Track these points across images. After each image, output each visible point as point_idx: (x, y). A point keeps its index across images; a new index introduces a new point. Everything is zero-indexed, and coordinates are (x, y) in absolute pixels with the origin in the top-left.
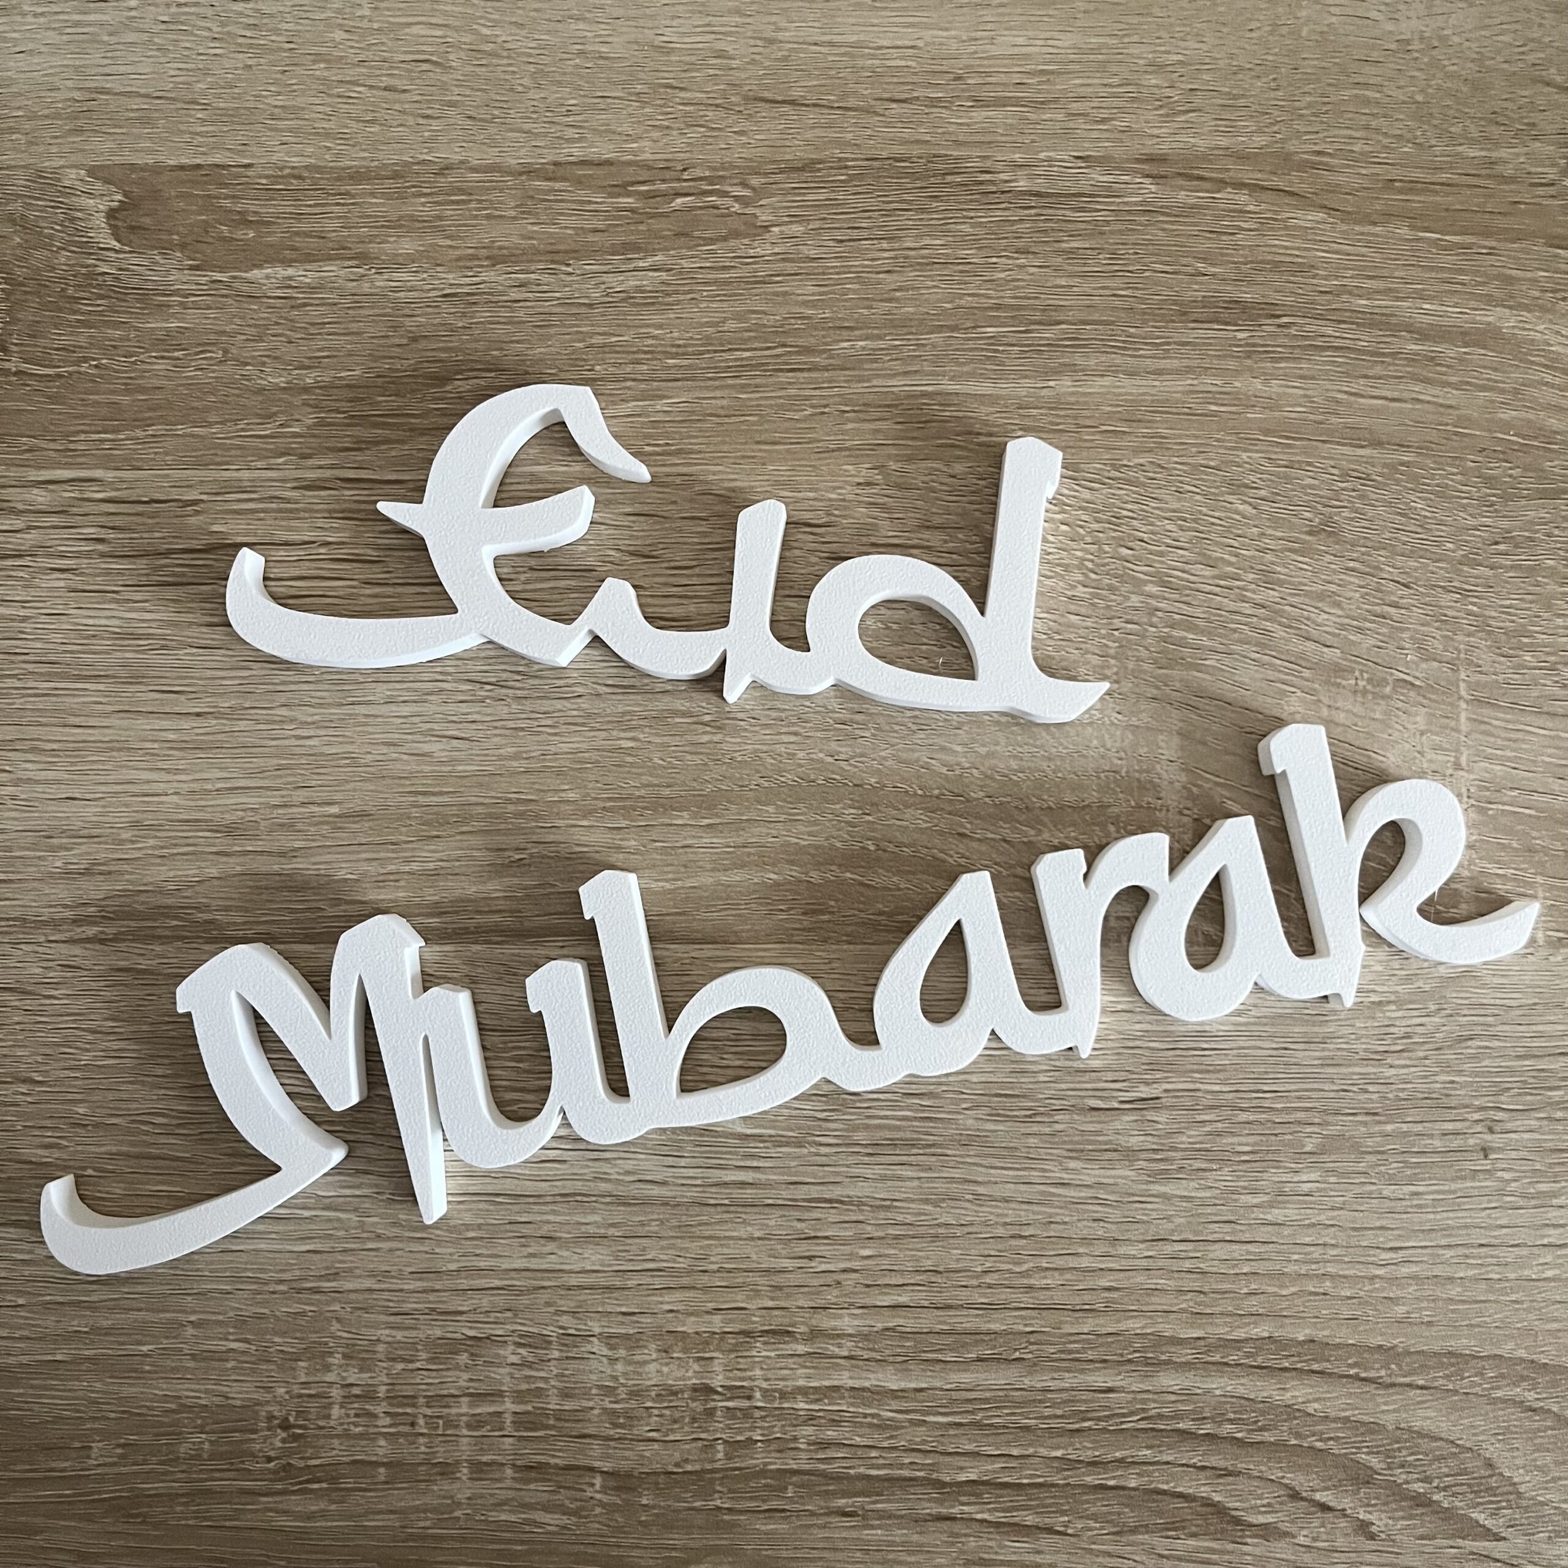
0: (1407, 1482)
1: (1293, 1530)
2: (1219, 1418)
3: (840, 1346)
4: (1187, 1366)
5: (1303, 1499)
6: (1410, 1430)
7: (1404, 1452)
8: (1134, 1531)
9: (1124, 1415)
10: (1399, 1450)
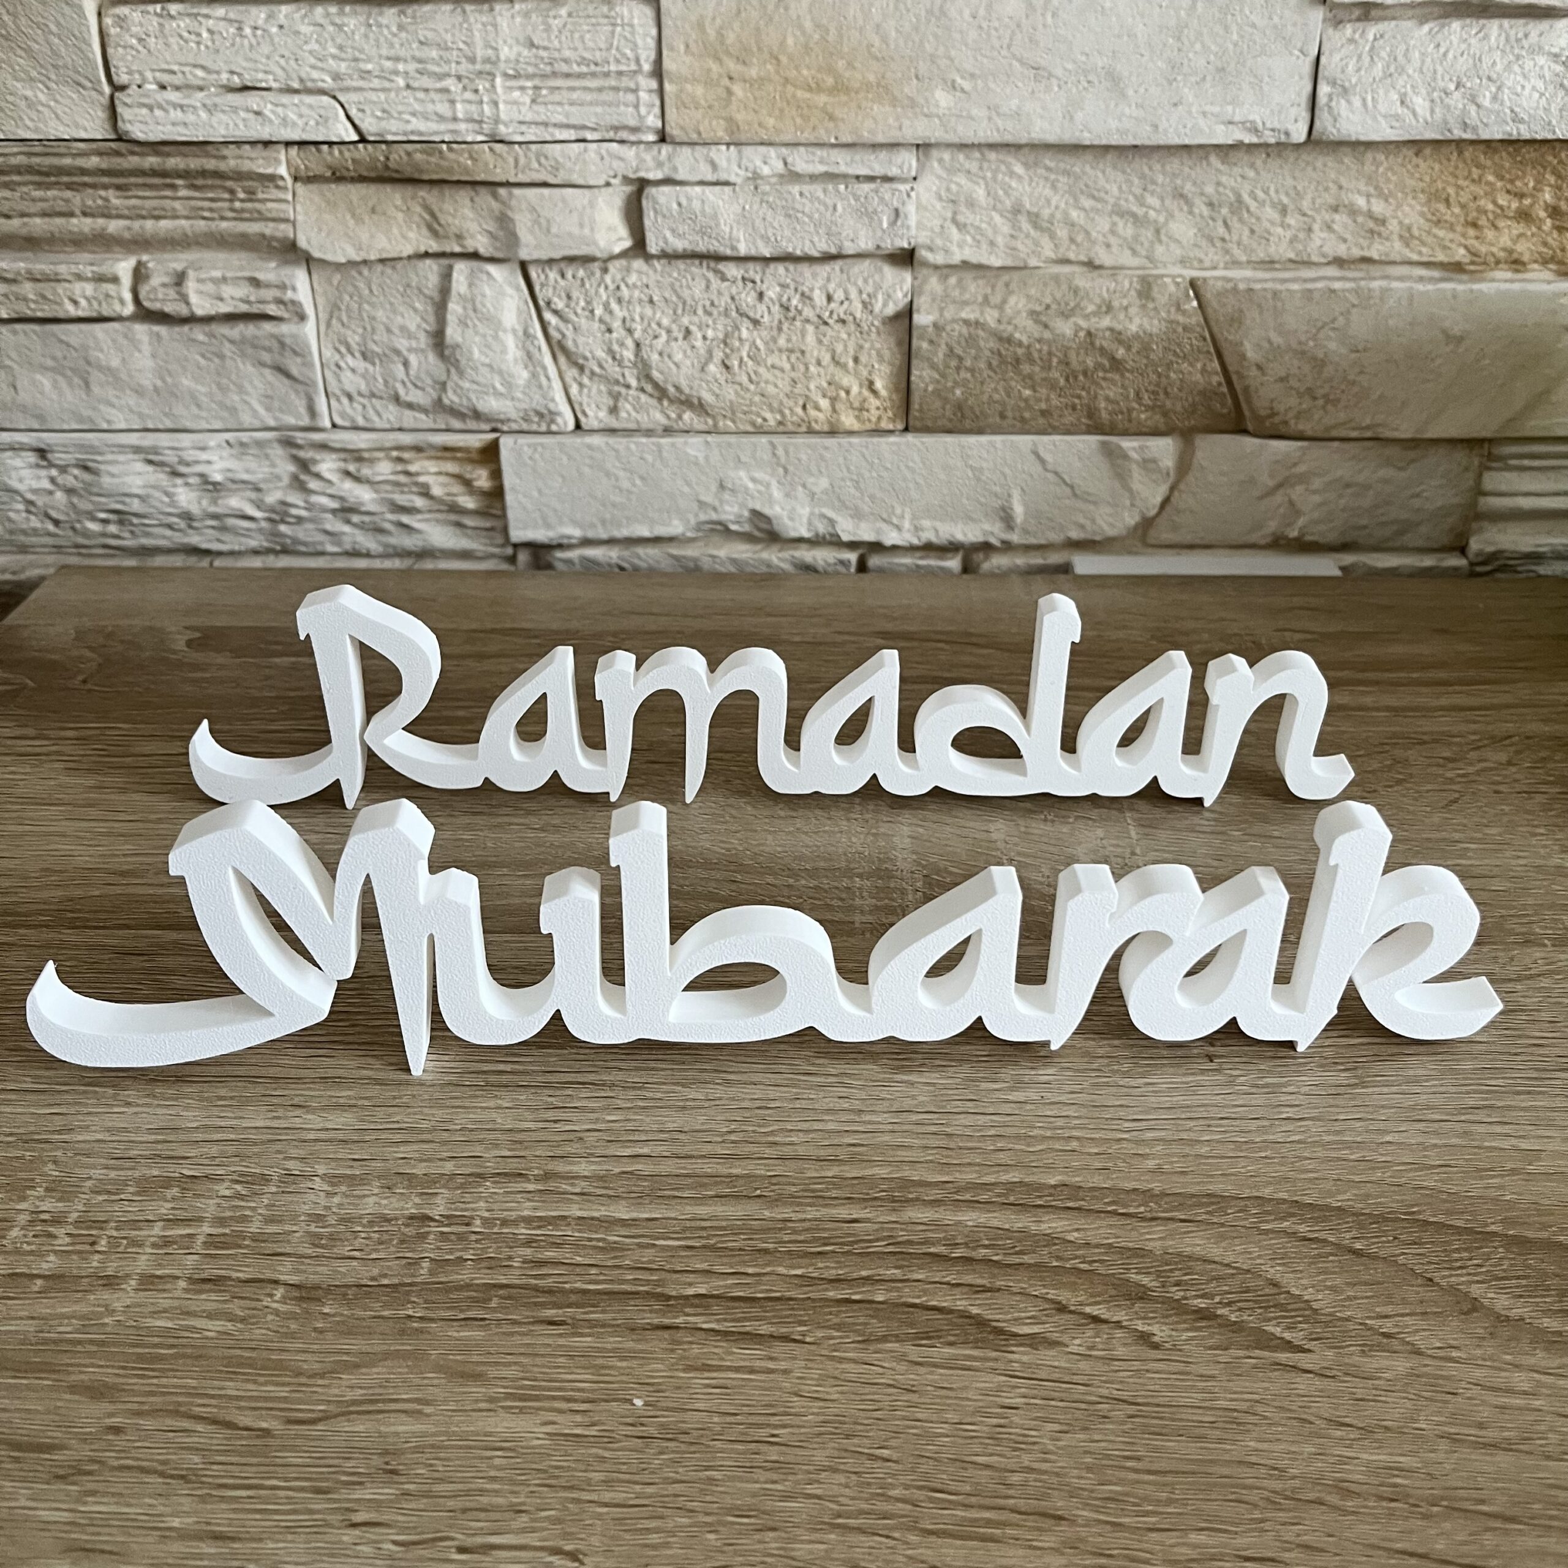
0: (1186, 1298)
1: (1065, 1339)
2: (973, 1243)
3: (572, 1185)
4: (936, 1203)
5: (1071, 1312)
6: (1179, 1254)
7: (1177, 1273)
8: (884, 1339)
9: (870, 1241)
10: (1171, 1271)
